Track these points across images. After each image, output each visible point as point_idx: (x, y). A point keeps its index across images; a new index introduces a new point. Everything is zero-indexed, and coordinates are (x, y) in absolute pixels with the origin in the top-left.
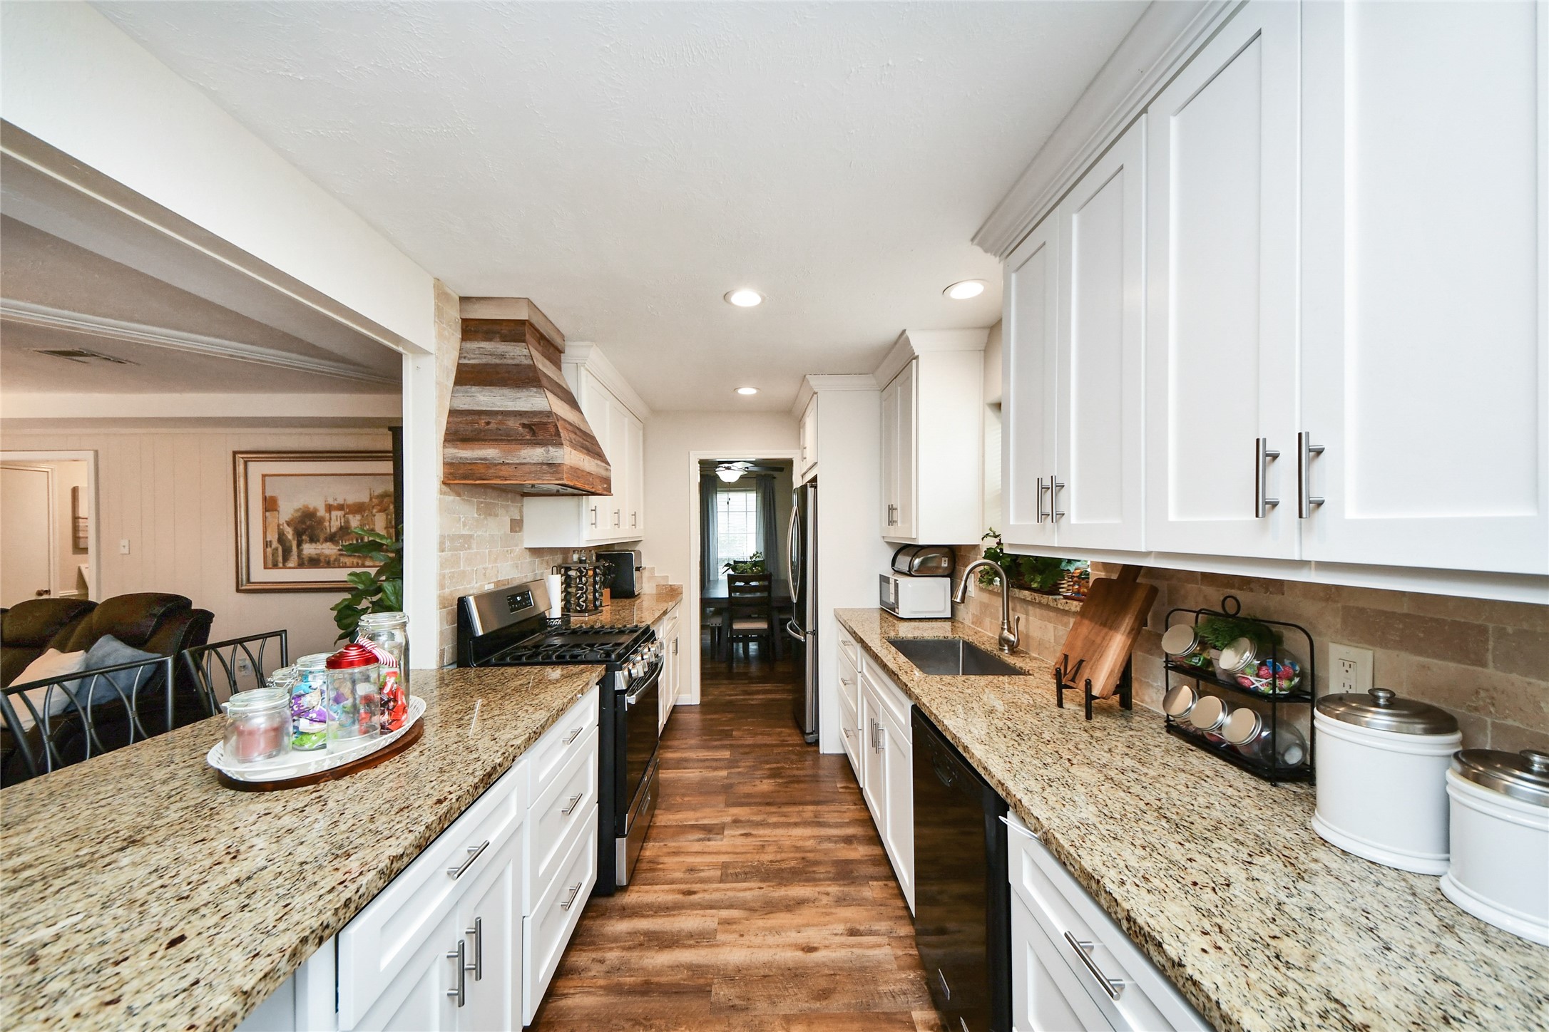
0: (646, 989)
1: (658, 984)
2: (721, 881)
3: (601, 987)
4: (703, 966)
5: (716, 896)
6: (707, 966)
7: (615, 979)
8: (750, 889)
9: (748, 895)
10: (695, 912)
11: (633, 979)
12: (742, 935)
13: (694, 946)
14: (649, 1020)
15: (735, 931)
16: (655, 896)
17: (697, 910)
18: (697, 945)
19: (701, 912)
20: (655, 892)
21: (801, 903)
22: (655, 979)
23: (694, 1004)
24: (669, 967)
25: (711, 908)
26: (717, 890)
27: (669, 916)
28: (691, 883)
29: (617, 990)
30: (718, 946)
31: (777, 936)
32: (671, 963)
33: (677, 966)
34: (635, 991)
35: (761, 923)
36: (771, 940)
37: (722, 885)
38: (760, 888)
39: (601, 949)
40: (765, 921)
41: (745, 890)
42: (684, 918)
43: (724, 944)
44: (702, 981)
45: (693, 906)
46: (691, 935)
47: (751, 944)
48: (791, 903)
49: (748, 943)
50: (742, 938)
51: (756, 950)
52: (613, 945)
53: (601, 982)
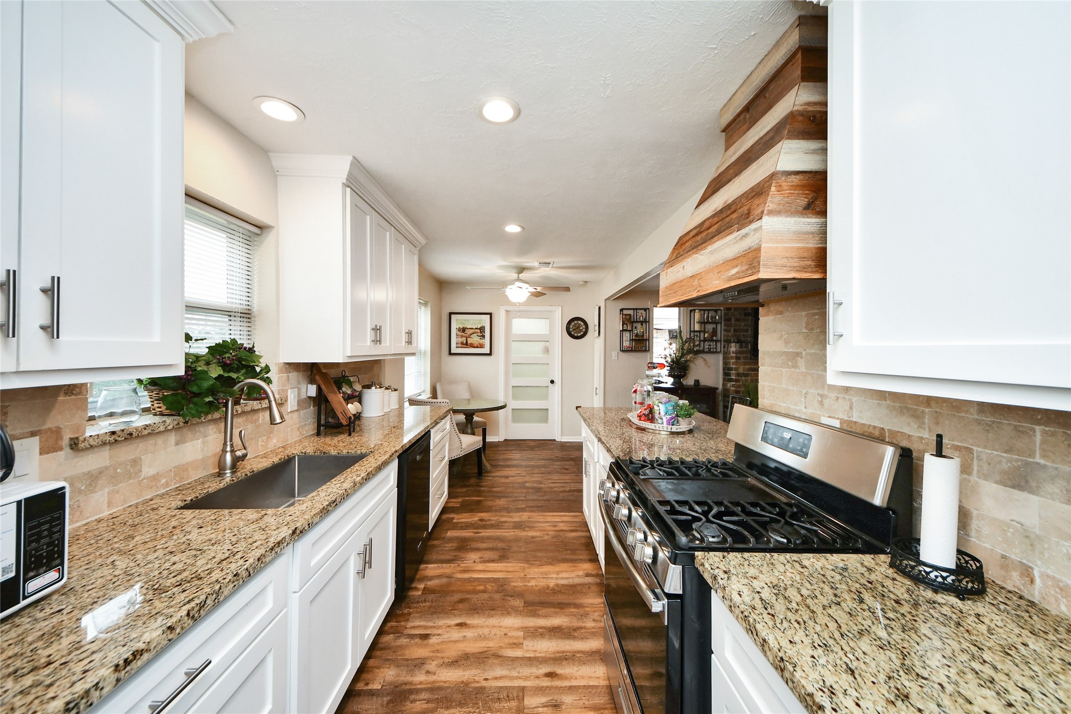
0: (562, 606)
1: (556, 608)
2: (523, 689)
3: (587, 607)
4: (530, 616)
5: (526, 671)
6: (527, 616)
7: (581, 611)
8: (496, 678)
9: (499, 672)
10: (542, 655)
11: (571, 610)
12: (505, 634)
13: (538, 628)
14: (554, 592)
15: (511, 637)
16: (580, 673)
17: (542, 657)
18: (536, 629)
19: (538, 655)
20: (582, 677)
21: (454, 663)
22: (557, 610)
23: (531, 598)
24: (551, 616)
25: (529, 659)
26: (526, 678)
27: (563, 652)
28: (550, 688)
29: (577, 606)
30: (522, 628)
31: (481, 633)
32: (551, 618)
33: (546, 616)
34: (568, 605)
35: (491, 644)
36: (486, 631)
37: (523, 683)
38: (486, 679)
39: (599, 628)
40: (488, 646)
41: (501, 678)
42: (550, 650)
43: (518, 629)
44: (530, 608)
45: (544, 661)
46: (542, 635)
47: (499, 628)
48: (463, 662)
49: (502, 629)
50: (506, 632)
51: (497, 624)
52: (594, 630)
53: (587, 609)
